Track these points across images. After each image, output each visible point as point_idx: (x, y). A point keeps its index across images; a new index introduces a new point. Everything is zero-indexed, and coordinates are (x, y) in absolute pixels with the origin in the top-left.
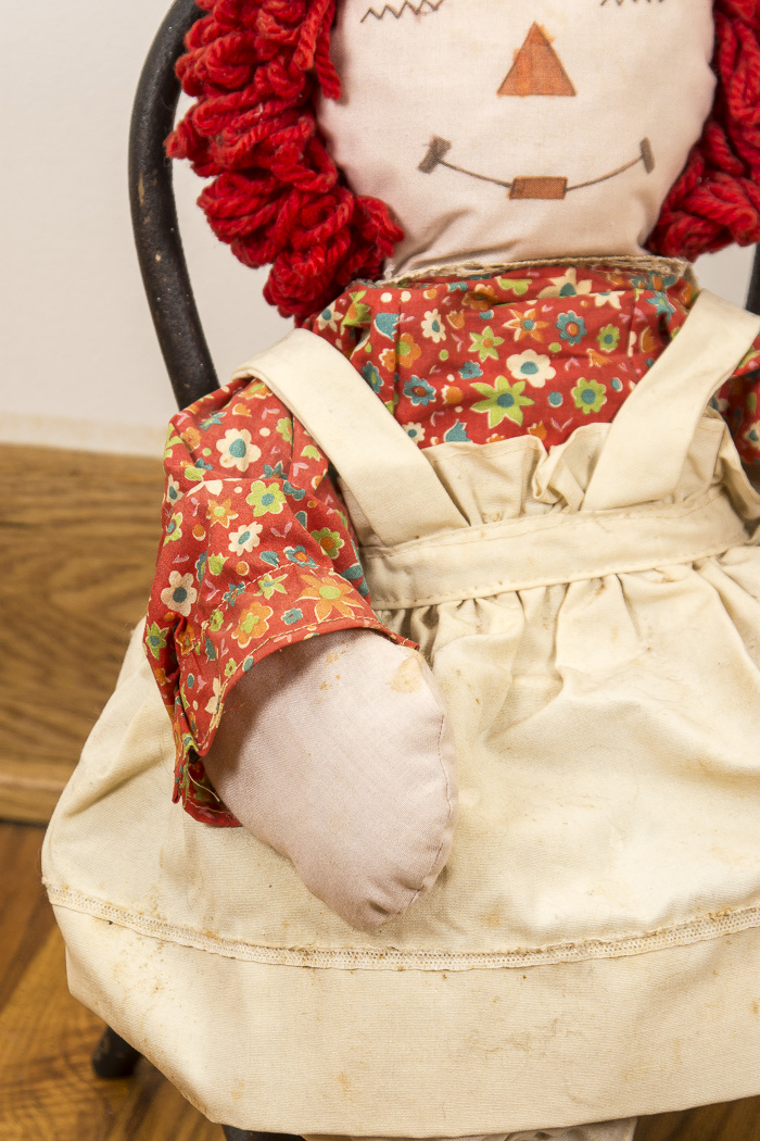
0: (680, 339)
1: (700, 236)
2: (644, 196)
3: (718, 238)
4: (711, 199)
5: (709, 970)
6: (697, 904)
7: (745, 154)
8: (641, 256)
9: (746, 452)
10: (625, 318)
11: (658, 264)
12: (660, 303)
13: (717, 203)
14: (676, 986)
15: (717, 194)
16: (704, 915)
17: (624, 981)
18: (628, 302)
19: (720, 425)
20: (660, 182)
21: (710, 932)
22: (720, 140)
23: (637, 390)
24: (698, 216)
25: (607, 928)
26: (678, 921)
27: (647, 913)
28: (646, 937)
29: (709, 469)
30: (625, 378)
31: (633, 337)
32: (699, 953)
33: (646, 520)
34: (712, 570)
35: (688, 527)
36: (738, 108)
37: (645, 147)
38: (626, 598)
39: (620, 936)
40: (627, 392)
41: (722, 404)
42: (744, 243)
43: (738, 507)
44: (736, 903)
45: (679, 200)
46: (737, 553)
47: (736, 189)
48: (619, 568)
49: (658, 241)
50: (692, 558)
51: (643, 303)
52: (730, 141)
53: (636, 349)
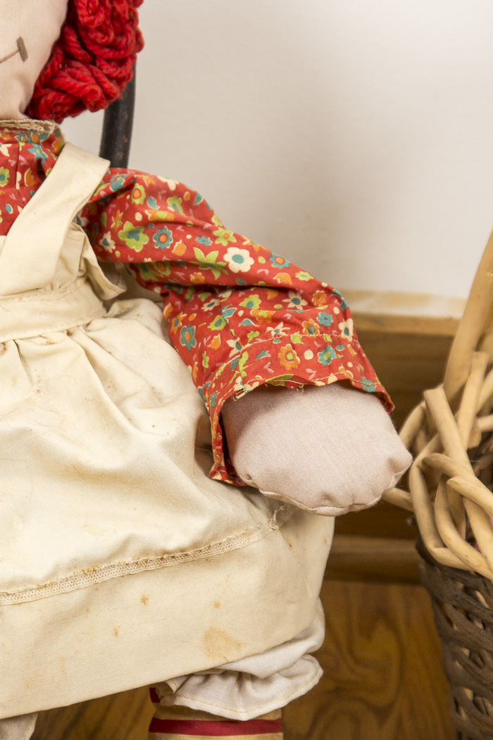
0: (52, 176)
1: (63, 105)
2: (22, 78)
3: (76, 107)
4: (69, 79)
5: (84, 608)
6: (74, 565)
7: (91, 48)
8: (22, 119)
9: (101, 254)
10: (13, 163)
11: (34, 125)
12: (37, 152)
13: (73, 82)
14: (61, 621)
15: (73, 76)
16: (78, 571)
17: (25, 619)
18: (14, 152)
19: (82, 235)
20: (33, 67)
21: (84, 583)
22: (73, 38)
23: (23, 212)
24: (60, 91)
25: (12, 583)
26: (62, 576)
27: (39, 572)
28: (39, 588)
29: (75, 265)
30: (15, 204)
31: (19, 176)
32: (75, 598)
33: (33, 302)
34: (81, 336)
35: (63, 306)
36: (84, 16)
37: (20, 43)
38: (21, 356)
39: (21, 589)
40: (16, 214)
41: (84, 221)
42: (94, 109)
43: (98, 291)
44: (100, 561)
45: (46, 81)
46: (97, 323)
47: (86, 72)
48: (16, 336)
49: (33, 110)
50: (66, 327)
51: (25, 153)
52: (80, 40)
53: (22, 184)
